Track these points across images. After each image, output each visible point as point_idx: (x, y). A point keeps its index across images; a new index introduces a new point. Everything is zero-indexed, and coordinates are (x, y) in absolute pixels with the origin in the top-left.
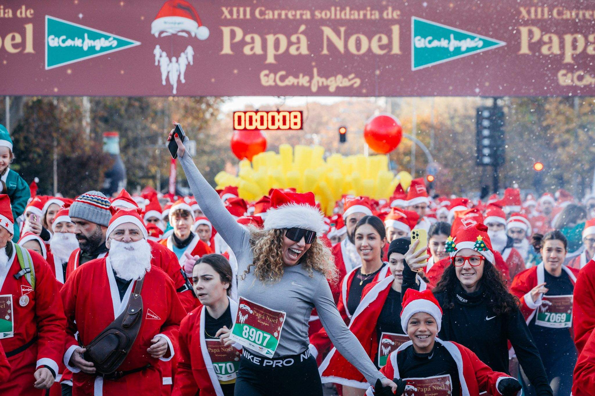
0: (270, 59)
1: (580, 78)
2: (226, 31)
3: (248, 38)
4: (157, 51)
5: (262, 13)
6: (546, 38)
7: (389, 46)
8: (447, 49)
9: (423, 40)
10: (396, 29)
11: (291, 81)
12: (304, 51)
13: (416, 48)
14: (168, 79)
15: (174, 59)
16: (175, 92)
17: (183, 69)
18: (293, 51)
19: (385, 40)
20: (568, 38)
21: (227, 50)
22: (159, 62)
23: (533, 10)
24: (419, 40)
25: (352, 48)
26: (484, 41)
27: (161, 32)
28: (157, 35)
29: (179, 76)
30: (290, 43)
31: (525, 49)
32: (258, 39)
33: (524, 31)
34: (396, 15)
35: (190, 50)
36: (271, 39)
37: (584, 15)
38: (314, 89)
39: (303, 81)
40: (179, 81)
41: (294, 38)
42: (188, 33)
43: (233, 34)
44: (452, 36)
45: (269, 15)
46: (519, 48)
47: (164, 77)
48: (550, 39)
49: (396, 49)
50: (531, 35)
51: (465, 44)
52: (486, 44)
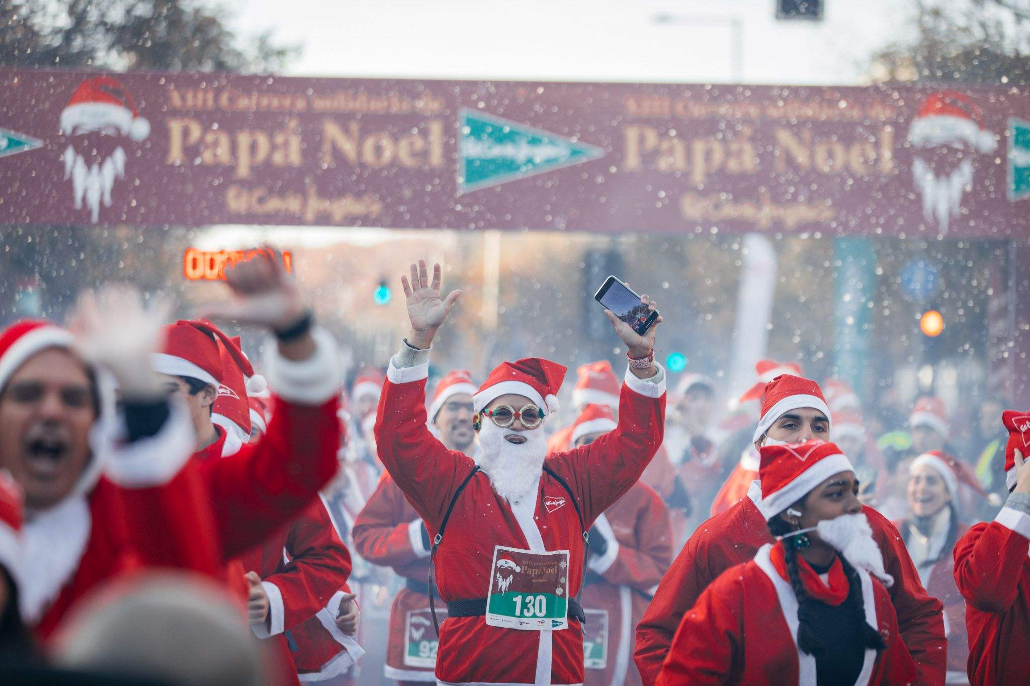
0: (243, 171)
2: (176, 127)
3: (210, 138)
4: (69, 156)
5: (231, 100)
6: (664, 147)
7: (424, 154)
8: (514, 159)
9: (478, 145)
10: (436, 129)
11: (274, 204)
12: (295, 158)
14: (84, 199)
15: (95, 168)
16: (95, 217)
17: (108, 184)
18: (278, 158)
19: (419, 144)
20: (699, 147)
21: (176, 156)
22: (72, 173)
23: (646, 101)
24: (473, 145)
25: (369, 156)
26: (573, 148)
27: (75, 129)
28: (69, 131)
29: (102, 195)
30: (273, 147)
31: (632, 161)
32: (224, 140)
33: (632, 134)
34: (437, 106)
35: (119, 156)
36: (244, 140)
38: (310, 215)
39: (293, 204)
40: (101, 203)
41: (279, 139)
42: (118, 129)
43: (186, 133)
44: (522, 140)
45: (244, 103)
47: (79, 195)
48: (672, 147)
49: (436, 158)
50: (642, 140)
51: (542, 153)
52: (575, 153)
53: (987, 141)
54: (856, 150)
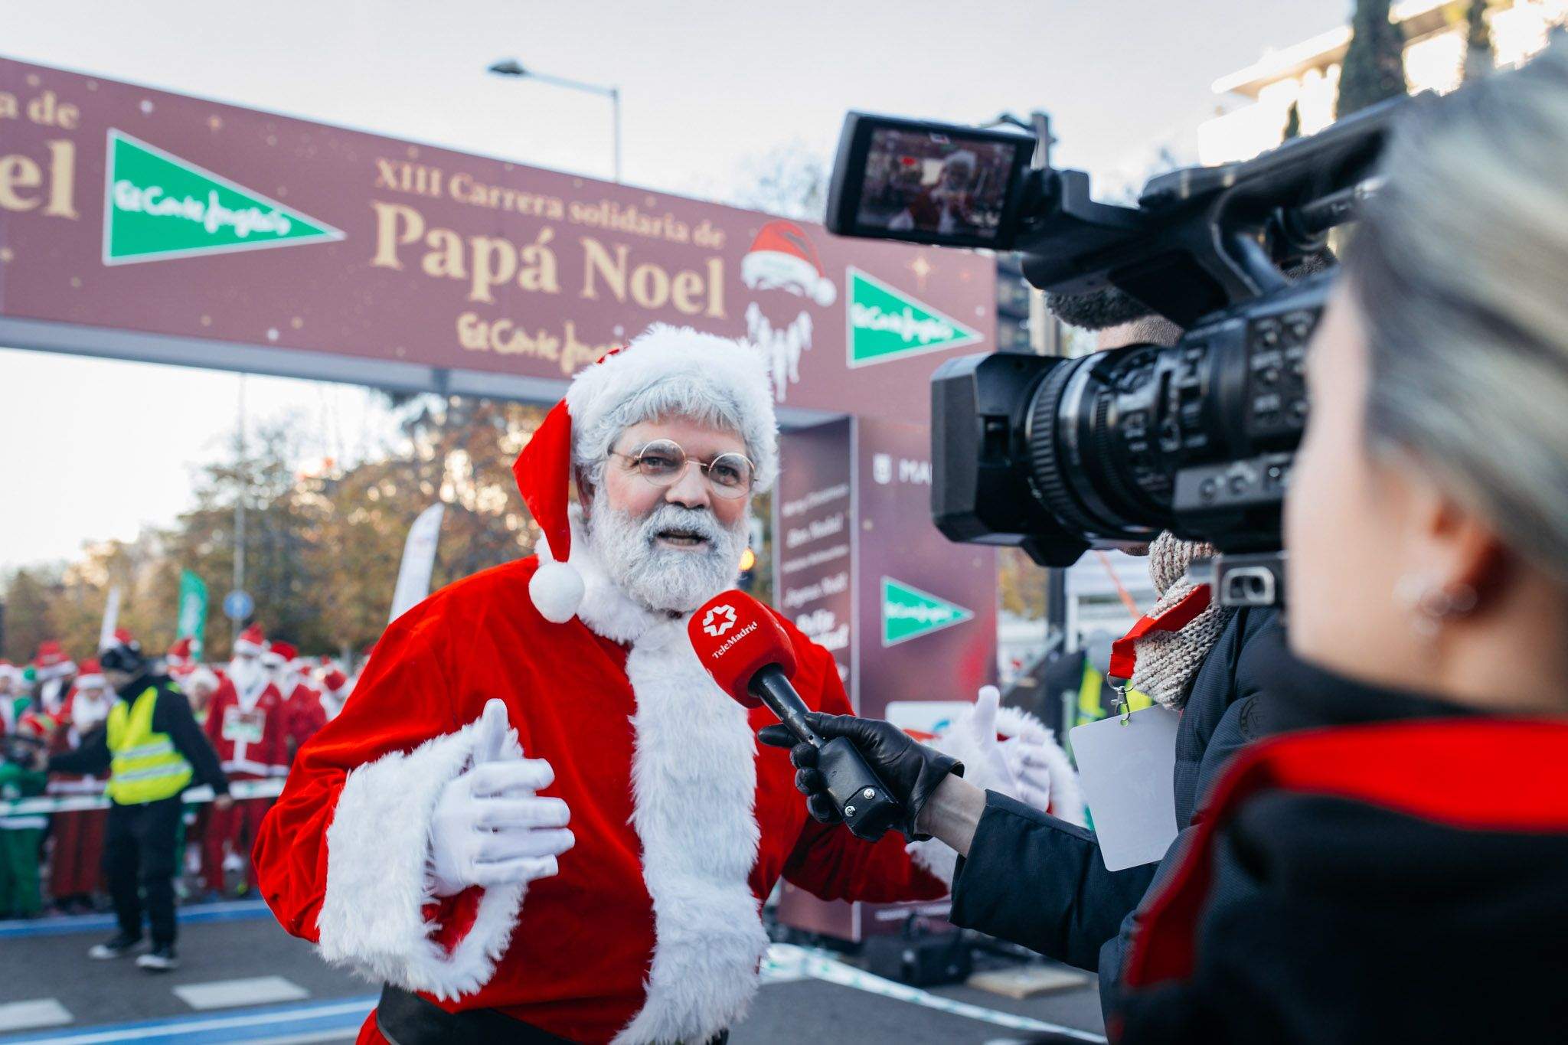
1: (505, 336)
6: (434, 238)
7: (43, 191)
8: (201, 226)
9: (136, 193)
10: (63, 154)
13: (117, 210)
19: (31, 175)
20: (482, 247)
23: (407, 171)
24: (127, 192)
26: (294, 222)
31: (386, 256)
33: (387, 214)
34: (66, 116)
37: (515, 202)
44: (214, 197)
46: (373, 249)
48: (444, 241)
49: (61, 203)
50: (401, 225)
51: (246, 222)
52: (297, 229)
53: (824, 292)
54: (681, 280)
